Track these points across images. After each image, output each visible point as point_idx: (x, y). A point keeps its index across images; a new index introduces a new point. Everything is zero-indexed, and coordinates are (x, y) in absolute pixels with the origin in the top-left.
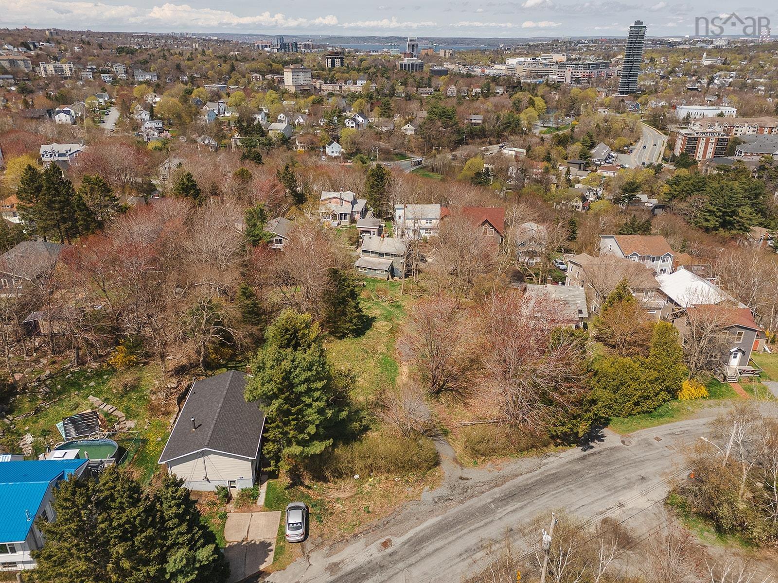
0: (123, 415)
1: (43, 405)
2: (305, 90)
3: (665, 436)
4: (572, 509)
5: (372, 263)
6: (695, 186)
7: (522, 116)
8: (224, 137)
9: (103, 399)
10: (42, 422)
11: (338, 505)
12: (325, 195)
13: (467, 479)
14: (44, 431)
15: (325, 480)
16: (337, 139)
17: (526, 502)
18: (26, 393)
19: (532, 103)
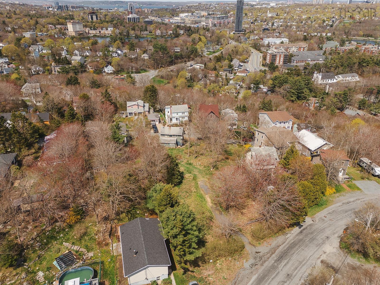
0: (85, 250)
1: (41, 253)
2: (81, 34)
3: (327, 214)
4: (307, 259)
5: (167, 140)
6: (284, 81)
7: (198, 47)
8: (46, 65)
9: (71, 243)
10: (45, 263)
11: (210, 278)
12: (129, 104)
13: (259, 252)
14: (48, 268)
15: (199, 266)
16: (110, 63)
17: (288, 259)
18: (29, 248)
19: (200, 39)
